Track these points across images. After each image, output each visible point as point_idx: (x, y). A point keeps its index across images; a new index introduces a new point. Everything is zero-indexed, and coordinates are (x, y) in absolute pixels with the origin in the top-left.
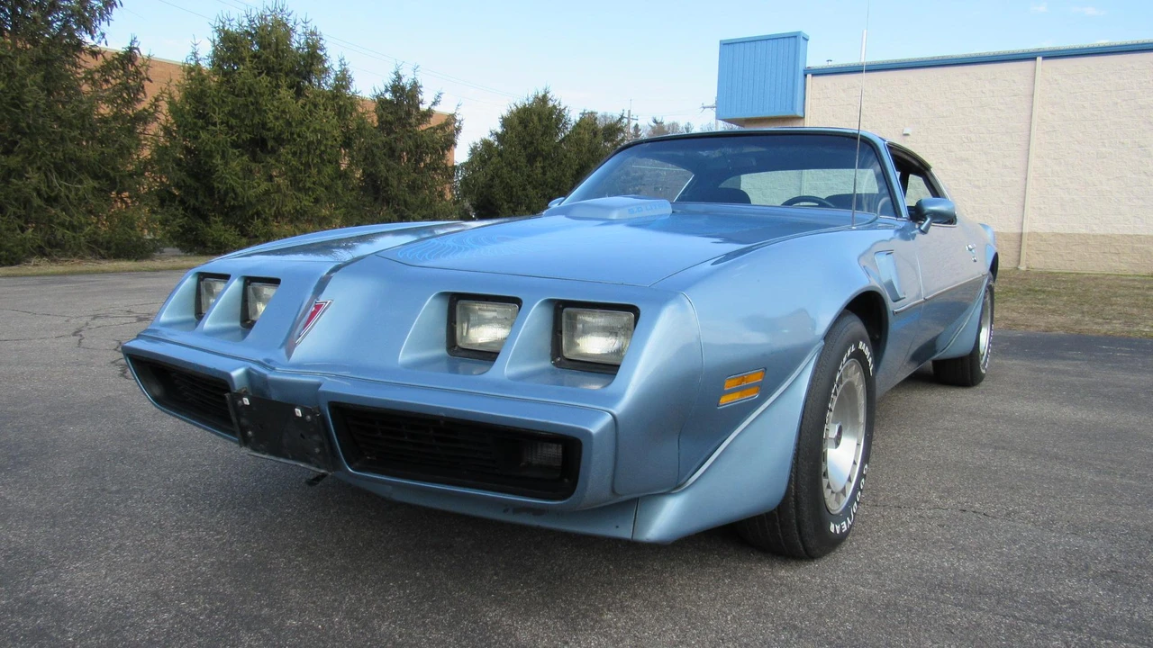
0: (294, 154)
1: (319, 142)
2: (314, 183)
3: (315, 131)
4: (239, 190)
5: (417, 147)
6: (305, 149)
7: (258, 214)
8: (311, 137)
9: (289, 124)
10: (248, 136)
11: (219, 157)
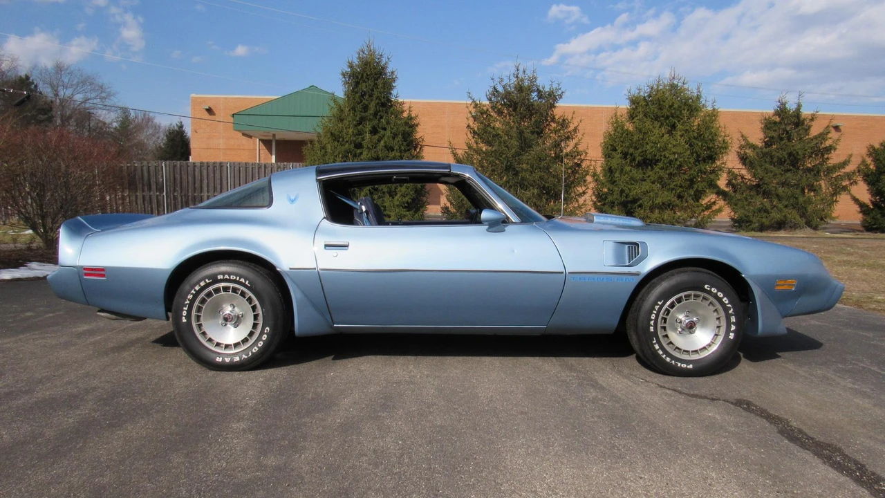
0: (662, 169)
1: (676, 160)
2: (676, 185)
3: (674, 153)
4: (627, 191)
5: (790, 154)
6: (668, 165)
7: (640, 206)
8: (672, 157)
9: (659, 150)
10: (640, 158)
11: (618, 172)
